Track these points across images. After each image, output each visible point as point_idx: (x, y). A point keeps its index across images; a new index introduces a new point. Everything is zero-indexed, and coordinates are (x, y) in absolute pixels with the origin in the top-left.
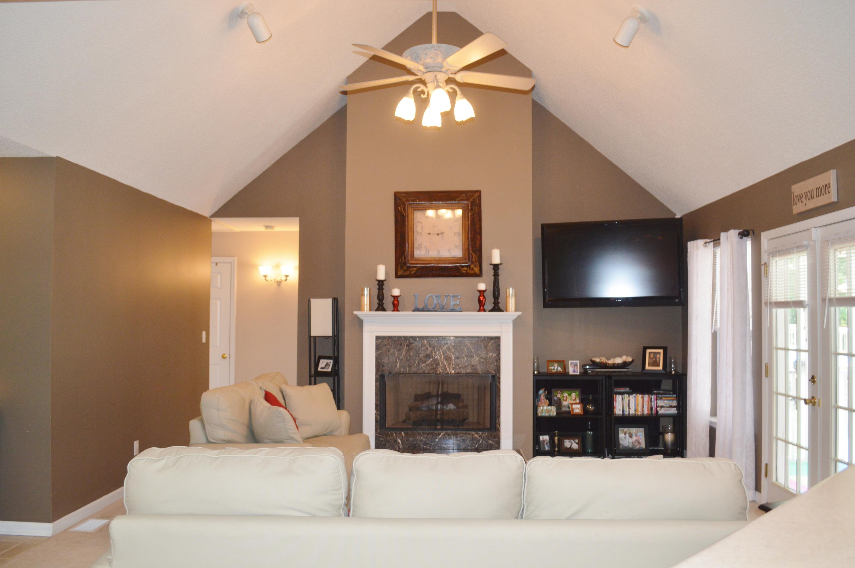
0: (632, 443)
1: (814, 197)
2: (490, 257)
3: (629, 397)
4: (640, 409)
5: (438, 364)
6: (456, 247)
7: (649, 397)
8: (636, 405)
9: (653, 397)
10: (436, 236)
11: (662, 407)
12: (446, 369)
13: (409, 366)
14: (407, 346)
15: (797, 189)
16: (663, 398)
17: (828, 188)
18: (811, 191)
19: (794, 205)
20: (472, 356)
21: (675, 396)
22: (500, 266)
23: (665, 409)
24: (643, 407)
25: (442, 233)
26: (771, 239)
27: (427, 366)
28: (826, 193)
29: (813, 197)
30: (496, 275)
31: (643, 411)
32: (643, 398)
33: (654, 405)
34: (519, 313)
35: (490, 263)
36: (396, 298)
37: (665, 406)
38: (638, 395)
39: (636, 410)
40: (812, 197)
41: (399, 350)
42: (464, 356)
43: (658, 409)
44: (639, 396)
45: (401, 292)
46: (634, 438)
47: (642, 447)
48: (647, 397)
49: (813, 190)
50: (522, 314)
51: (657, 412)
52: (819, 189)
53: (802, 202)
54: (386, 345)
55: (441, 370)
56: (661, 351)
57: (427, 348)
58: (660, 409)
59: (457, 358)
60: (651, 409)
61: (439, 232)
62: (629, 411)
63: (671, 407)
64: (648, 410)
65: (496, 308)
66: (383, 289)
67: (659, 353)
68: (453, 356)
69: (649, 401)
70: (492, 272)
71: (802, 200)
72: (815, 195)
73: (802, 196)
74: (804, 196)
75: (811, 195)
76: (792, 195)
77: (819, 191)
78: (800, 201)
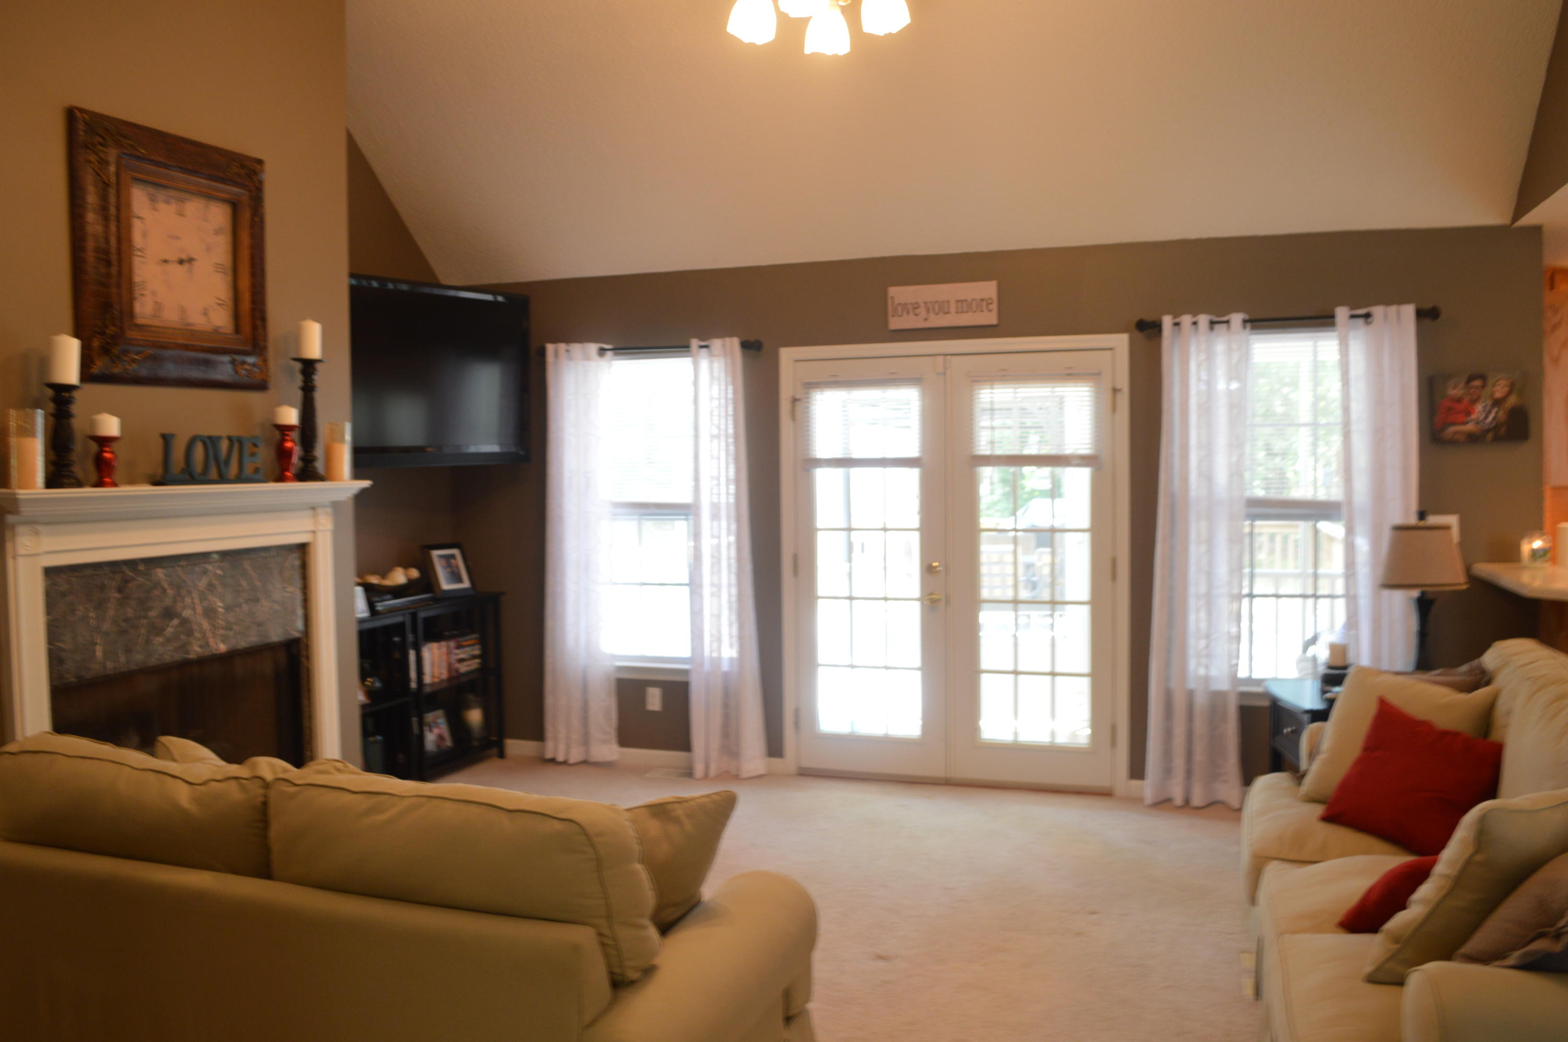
0: (437, 743)
1: (951, 309)
2: (297, 338)
3: (427, 649)
4: (437, 671)
5: (190, 633)
6: (219, 304)
7: (447, 645)
9: (452, 644)
10: (179, 266)
11: (461, 661)
12: (207, 644)
13: (128, 650)
14: (120, 590)
15: (899, 294)
16: (464, 644)
17: (987, 304)
18: (943, 302)
19: (893, 316)
20: (257, 600)
22: (318, 366)
23: (468, 663)
24: (441, 668)
25: (191, 260)
26: (797, 361)
27: (168, 640)
28: (981, 311)
29: (948, 311)
30: (308, 389)
31: (441, 673)
32: (439, 648)
33: (453, 659)
34: (366, 484)
35: (296, 356)
36: (104, 442)
37: (466, 658)
38: (435, 643)
40: (946, 310)
41: (100, 606)
42: (241, 600)
43: (459, 665)
44: (435, 646)
45: (123, 427)
46: (437, 731)
47: (449, 747)
48: (444, 647)
49: (948, 302)
50: (372, 486)
51: (457, 670)
52: (965, 303)
53: (916, 314)
54: (64, 595)
55: (198, 649)
57: (164, 591)
58: (461, 666)
59: (228, 609)
60: (451, 667)
61: (184, 257)
63: (474, 657)
64: (447, 672)
65: (308, 473)
66: (68, 415)
67: (453, 556)
68: (220, 604)
69: (448, 653)
70: (299, 380)
71: (917, 311)
72: (953, 309)
73: (916, 306)
74: (922, 305)
75: (942, 308)
76: (890, 301)
77: (964, 305)
78: (911, 313)
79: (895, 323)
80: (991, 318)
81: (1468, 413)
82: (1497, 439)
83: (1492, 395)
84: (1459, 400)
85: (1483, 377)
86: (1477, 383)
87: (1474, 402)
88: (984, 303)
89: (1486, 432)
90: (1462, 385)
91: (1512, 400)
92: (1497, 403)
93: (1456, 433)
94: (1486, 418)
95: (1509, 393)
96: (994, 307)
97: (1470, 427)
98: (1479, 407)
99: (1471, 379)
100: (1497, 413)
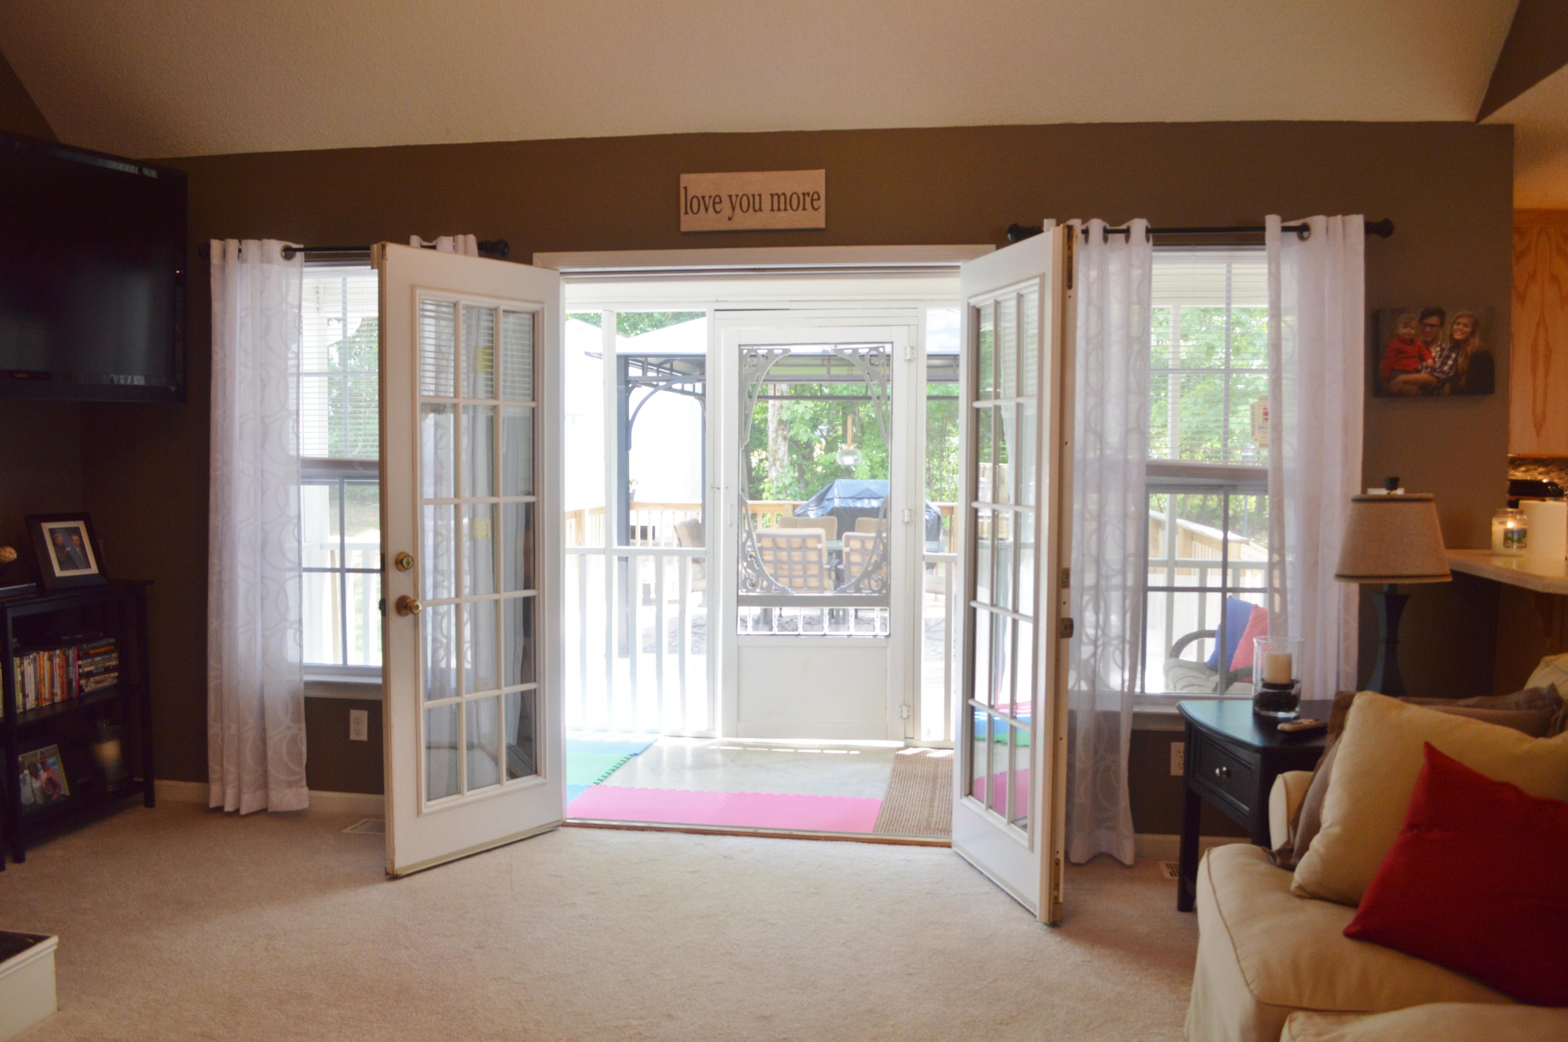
0: (42, 791)
1: (763, 206)
3: (22, 663)
4: (46, 693)
7: (64, 654)
8: (38, 683)
9: (71, 653)
11: (89, 675)
15: (695, 183)
16: (92, 652)
17: (812, 200)
18: (753, 196)
19: (686, 213)
21: (112, 640)
23: (97, 678)
24: (52, 686)
28: (804, 209)
29: (760, 209)
31: (52, 694)
32: (51, 659)
33: (73, 673)
37: (95, 671)
38: (41, 653)
39: (38, 697)
40: (757, 207)
43: (83, 682)
44: (45, 656)
46: (44, 775)
47: (64, 796)
48: (59, 656)
49: (760, 195)
51: (80, 688)
52: (782, 198)
53: (716, 212)
56: (80, 525)
58: (87, 683)
60: (70, 682)
62: (24, 704)
63: (107, 670)
64: (63, 692)
67: (76, 531)
69: (65, 665)
71: (718, 207)
72: (766, 205)
73: (716, 201)
74: (726, 200)
75: (753, 203)
76: (682, 191)
77: (781, 201)
78: (711, 210)
79: (689, 223)
80: (816, 219)
81: (1422, 359)
82: (1456, 392)
83: (1451, 336)
84: (1412, 341)
85: (1441, 313)
86: (1434, 320)
87: (1428, 344)
88: (808, 199)
89: (1443, 382)
90: (1414, 323)
91: (1476, 342)
92: (1457, 346)
93: (1406, 382)
94: (1444, 363)
95: (1473, 334)
96: (822, 203)
97: (1424, 376)
98: (1435, 351)
99: (1427, 314)
100: (1455, 360)
